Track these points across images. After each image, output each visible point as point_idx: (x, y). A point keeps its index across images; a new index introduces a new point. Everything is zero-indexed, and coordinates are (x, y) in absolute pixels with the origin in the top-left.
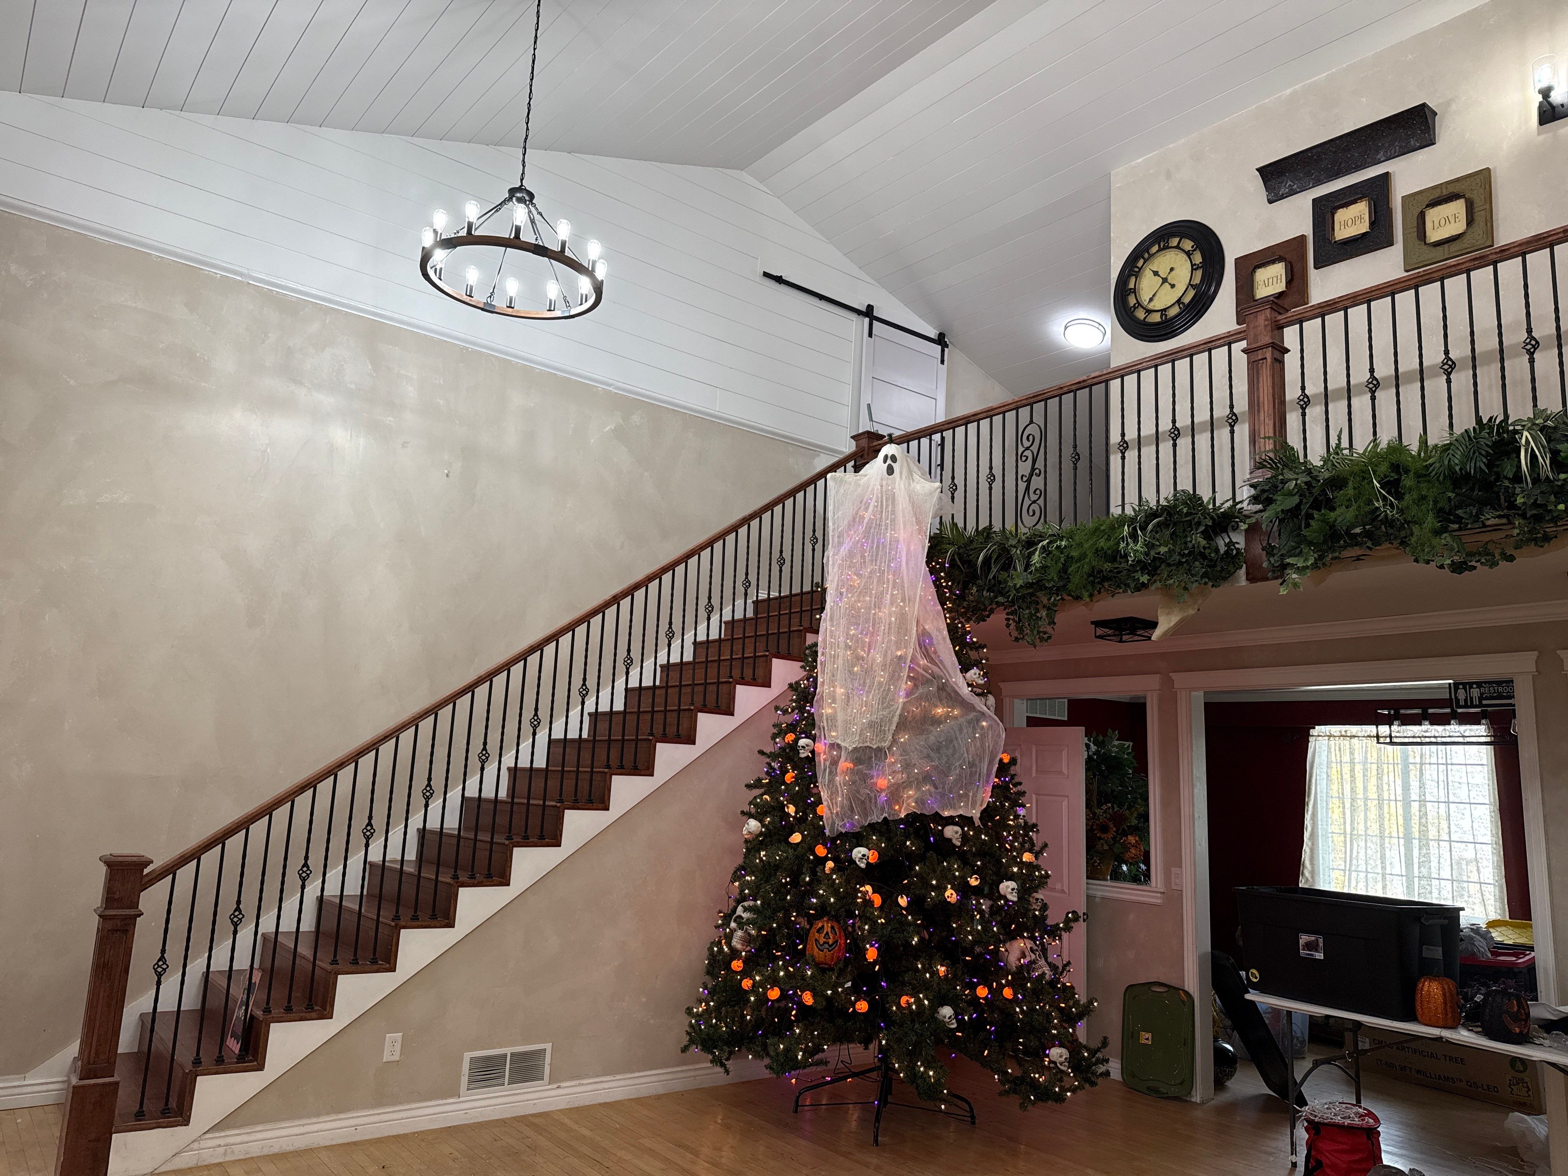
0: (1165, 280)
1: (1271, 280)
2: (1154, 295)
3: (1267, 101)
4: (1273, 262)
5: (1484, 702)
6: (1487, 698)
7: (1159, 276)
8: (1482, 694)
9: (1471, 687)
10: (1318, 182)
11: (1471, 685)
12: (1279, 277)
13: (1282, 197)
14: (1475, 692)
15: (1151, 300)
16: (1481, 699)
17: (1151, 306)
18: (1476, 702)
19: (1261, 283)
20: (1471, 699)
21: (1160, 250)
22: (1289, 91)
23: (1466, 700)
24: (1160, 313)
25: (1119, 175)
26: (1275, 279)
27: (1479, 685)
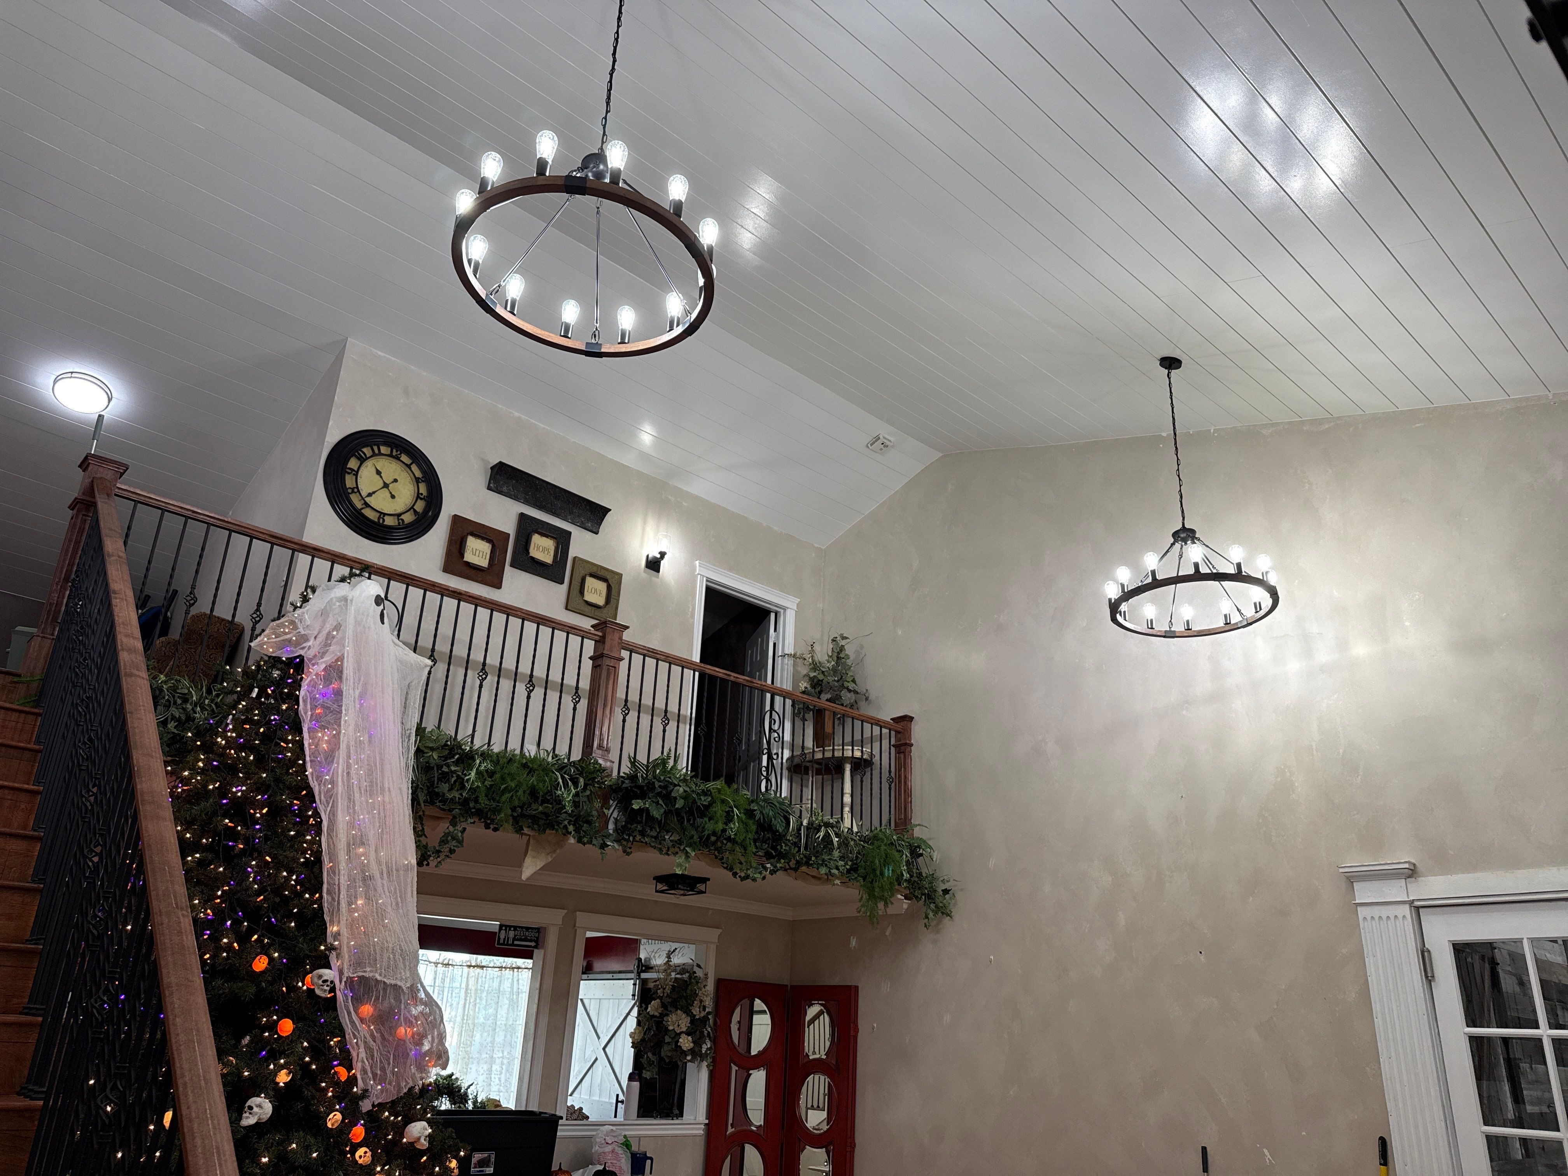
0: (386, 486)
1: (478, 552)
2: (374, 493)
4: (483, 539)
5: (516, 942)
6: (518, 940)
8: (515, 936)
9: (510, 930)
10: (527, 502)
11: (510, 927)
12: (485, 554)
13: (500, 492)
14: (512, 934)
15: (370, 495)
16: (514, 939)
17: (368, 500)
18: (510, 942)
19: (471, 549)
20: (508, 938)
23: (504, 939)
24: (379, 514)
25: (355, 347)
26: (481, 554)
27: (515, 928)
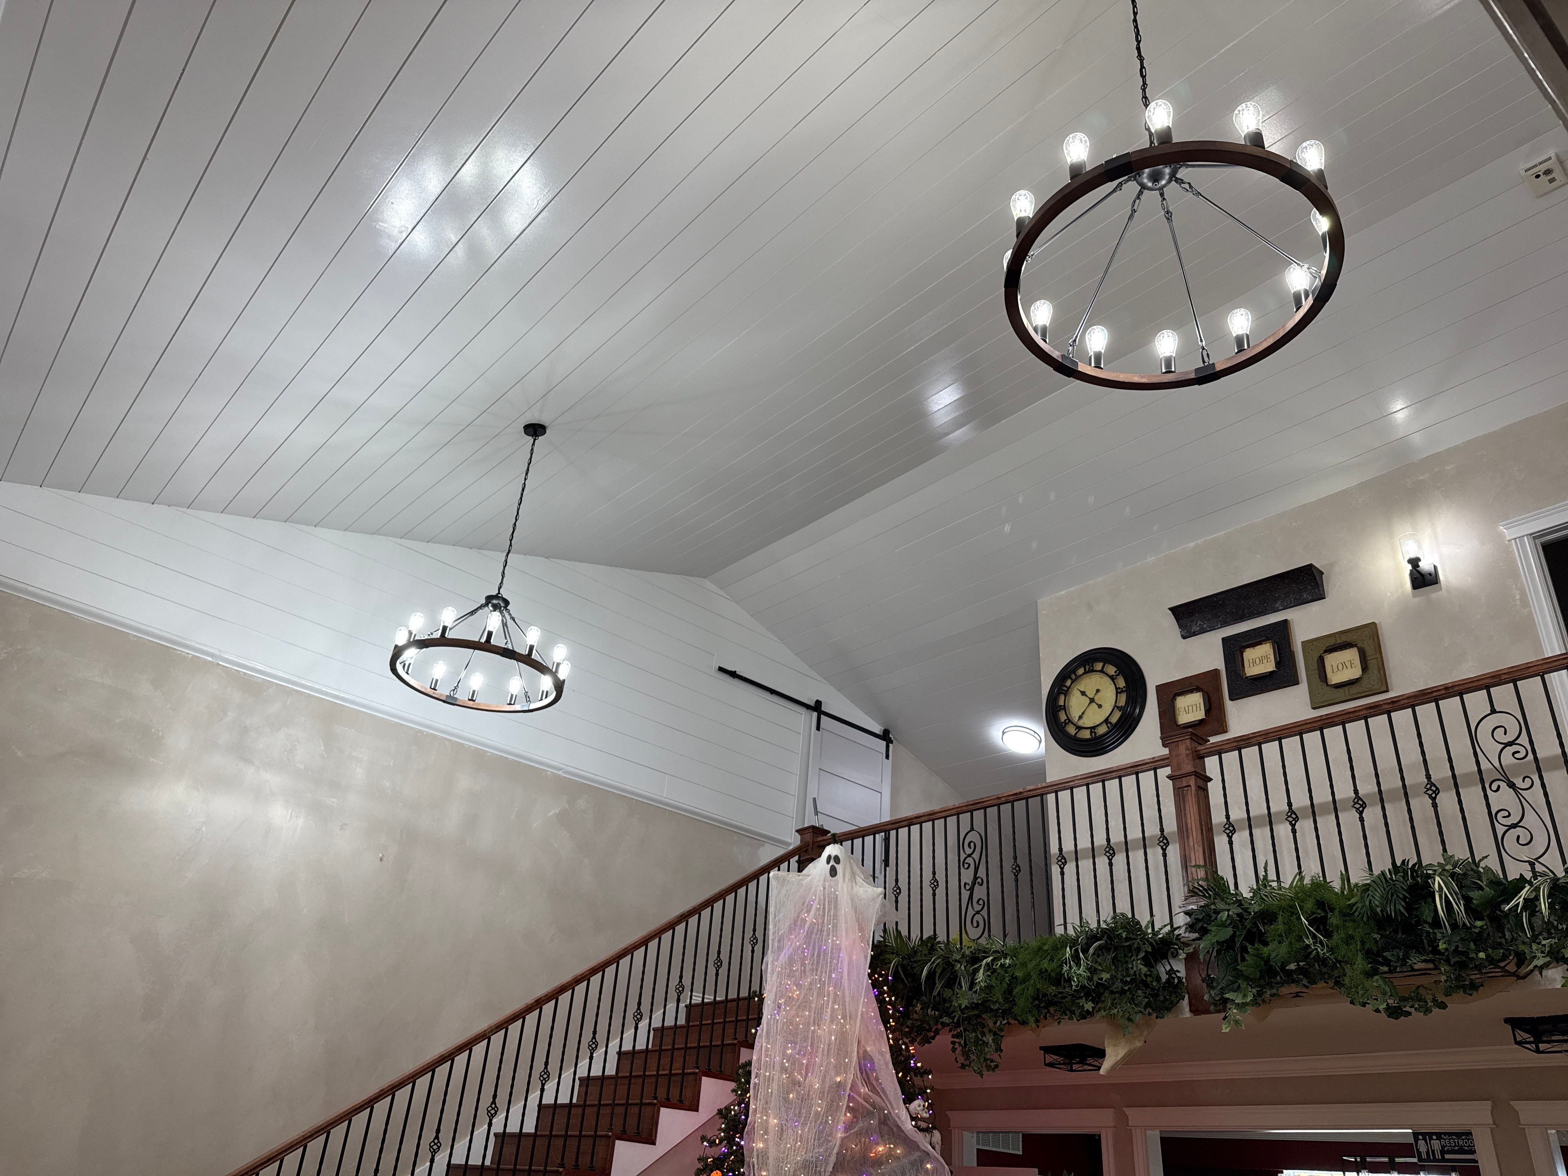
0: (1092, 700)
1: (1190, 708)
2: (1083, 713)
3: (1174, 551)
4: (1191, 691)
5: (1447, 1156)
6: (1449, 1152)
7: (1086, 696)
8: (1443, 1147)
9: (1431, 1139)
10: (1225, 624)
11: (1430, 1135)
12: (1198, 705)
13: (1194, 634)
14: (1436, 1144)
15: (1080, 717)
16: (1443, 1152)
17: (1081, 723)
18: (1438, 1156)
19: (1183, 710)
20: (1433, 1151)
21: (1085, 673)
22: (1192, 544)
23: (1428, 1153)
24: (1089, 730)
25: (1045, 603)
26: (1194, 707)
27: (1439, 1136)
